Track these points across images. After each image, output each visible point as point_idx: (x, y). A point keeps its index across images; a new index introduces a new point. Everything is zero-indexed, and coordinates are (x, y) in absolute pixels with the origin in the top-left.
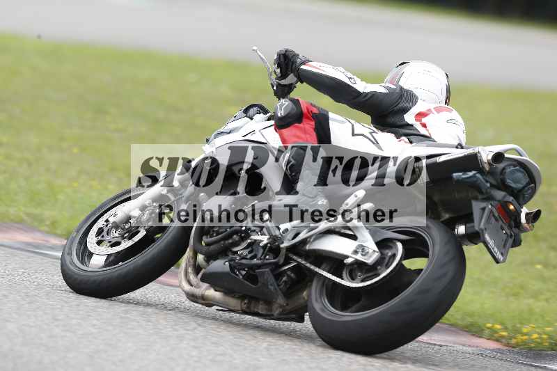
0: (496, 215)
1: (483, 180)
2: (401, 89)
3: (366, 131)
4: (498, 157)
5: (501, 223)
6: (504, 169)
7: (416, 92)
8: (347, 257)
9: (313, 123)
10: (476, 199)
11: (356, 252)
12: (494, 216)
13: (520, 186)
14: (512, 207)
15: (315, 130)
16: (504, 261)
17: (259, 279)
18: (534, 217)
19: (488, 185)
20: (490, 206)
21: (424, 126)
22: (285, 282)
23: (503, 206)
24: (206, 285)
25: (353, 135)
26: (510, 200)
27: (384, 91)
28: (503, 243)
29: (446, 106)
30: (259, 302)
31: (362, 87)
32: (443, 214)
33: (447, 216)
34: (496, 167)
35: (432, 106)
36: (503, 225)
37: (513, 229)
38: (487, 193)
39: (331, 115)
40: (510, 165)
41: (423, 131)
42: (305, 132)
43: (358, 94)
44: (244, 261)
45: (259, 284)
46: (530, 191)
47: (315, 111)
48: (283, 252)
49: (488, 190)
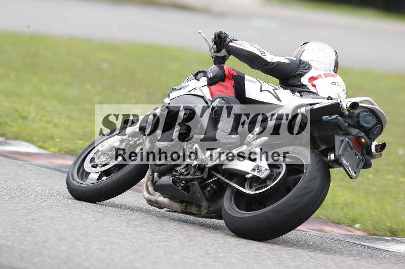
0: (352, 145)
1: (343, 121)
2: (300, 60)
3: (270, 88)
4: (354, 105)
5: (355, 151)
6: (359, 114)
7: (311, 63)
8: (248, 173)
9: (233, 82)
10: (338, 134)
11: (254, 170)
12: (350, 146)
13: (370, 126)
14: (363, 140)
15: (234, 87)
16: (356, 177)
17: (191, 189)
18: (381, 147)
19: (347, 124)
20: (347, 139)
21: (314, 86)
22: (209, 191)
23: (357, 139)
24: (158, 194)
25: (261, 91)
26: (362, 135)
27: (287, 61)
28: (356, 165)
29: (334, 73)
30: (192, 205)
31: (270, 58)
32: (321, 146)
33: (324, 147)
34: (353, 113)
35: (322, 73)
36: (357, 153)
37: (365, 156)
38: (346, 130)
39: (247, 77)
40: (363, 111)
41: (312, 89)
42: (227, 88)
43: (267, 63)
44: (181, 177)
45: (191, 192)
46: (377, 129)
47: (236, 74)
48: (207, 170)
49: (347, 128)
